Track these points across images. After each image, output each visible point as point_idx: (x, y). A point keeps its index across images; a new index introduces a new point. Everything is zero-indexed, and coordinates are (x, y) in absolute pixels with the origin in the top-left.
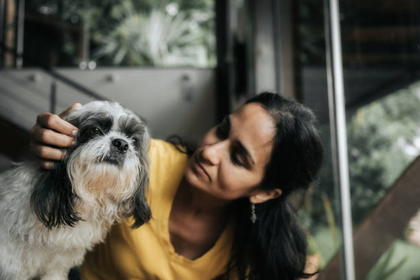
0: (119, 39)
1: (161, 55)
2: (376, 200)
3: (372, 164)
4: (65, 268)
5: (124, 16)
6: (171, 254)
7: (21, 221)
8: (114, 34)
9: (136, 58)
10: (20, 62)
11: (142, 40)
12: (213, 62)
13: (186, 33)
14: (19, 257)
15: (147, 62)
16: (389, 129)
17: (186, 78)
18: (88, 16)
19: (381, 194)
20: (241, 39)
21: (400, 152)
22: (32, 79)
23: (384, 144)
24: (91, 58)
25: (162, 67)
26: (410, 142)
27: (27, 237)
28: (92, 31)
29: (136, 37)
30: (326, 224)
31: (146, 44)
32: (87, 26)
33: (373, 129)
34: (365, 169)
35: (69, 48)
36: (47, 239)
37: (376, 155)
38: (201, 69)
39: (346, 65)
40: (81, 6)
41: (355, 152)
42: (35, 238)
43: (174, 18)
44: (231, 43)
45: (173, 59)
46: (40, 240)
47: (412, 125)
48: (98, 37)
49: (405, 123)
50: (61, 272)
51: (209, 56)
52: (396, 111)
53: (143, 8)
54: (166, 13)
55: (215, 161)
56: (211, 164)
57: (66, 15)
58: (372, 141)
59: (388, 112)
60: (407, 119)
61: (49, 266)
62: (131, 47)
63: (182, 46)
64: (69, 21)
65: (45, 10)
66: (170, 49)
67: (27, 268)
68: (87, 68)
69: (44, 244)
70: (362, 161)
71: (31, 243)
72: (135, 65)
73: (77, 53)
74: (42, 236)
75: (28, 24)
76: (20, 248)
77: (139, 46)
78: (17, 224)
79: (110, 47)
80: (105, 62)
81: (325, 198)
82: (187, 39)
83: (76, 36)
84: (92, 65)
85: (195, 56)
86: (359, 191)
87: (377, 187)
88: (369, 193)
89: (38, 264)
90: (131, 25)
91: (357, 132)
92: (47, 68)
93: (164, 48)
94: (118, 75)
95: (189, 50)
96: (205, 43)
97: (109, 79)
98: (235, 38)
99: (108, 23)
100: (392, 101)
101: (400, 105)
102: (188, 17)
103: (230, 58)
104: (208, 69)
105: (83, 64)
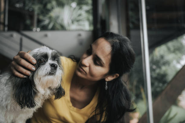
0: (50, 18)
1: (69, 25)
2: (164, 88)
3: (162, 72)
4: (24, 120)
5: (53, 8)
6: (70, 107)
7: (4, 100)
8: (48, 16)
9: (58, 26)
10: (6, 29)
11: (61, 18)
12: (92, 28)
13: (80, 15)
14: (4, 115)
15: (63, 28)
16: (169, 57)
17: (80, 35)
18: (37, 8)
19: (166, 85)
20: (103, 18)
21: (174, 67)
22: (12, 36)
23: (167, 63)
24: (38, 26)
25: (70, 30)
26: (178, 62)
27: (7, 107)
28: (38, 15)
29: (58, 17)
30: (142, 99)
31: (62, 20)
32: (36, 13)
33: (162, 57)
34: (158, 74)
35: (28, 22)
36: (16, 108)
37: (164, 68)
38: (86, 31)
39: (149, 29)
40: (33, 4)
41: (154, 67)
42: (10, 107)
43: (75, 9)
44: (99, 19)
45: (74, 27)
46: (13, 108)
47: (179, 55)
48: (41, 17)
49: (176, 54)
50: (23, 121)
51: (90, 25)
52: (172, 49)
53: (61, 5)
54: (71, 7)
55: (87, 65)
56: (86, 66)
57: (27, 8)
58: (162, 62)
59: (169, 49)
60: (177, 52)
61: (17, 119)
62: (56, 22)
63: (78, 21)
64: (28, 10)
65: (18, 5)
66: (73, 22)
67: (7, 120)
68: (36, 31)
69: (15, 110)
70: (158, 71)
71: (9, 110)
72: (58, 30)
73: (32, 24)
74: (14, 107)
75: (10, 12)
76: (4, 111)
77: (59, 21)
78: (2, 102)
79: (46, 22)
80: (44, 28)
81: (141, 87)
82: (80, 18)
83: (32, 17)
84: (38, 29)
85: (84, 25)
86: (156, 84)
87: (164, 82)
88: (161, 85)
89: (12, 118)
90: (56, 12)
91: (155, 58)
92: (18, 31)
93: (70, 22)
94: (50, 34)
95: (81, 23)
96: (88, 20)
97: (46, 36)
98: (101, 17)
99: (45, 11)
100: (171, 44)
101: (174, 46)
102: (80, 8)
103: (99, 26)
104: (90, 31)
105: (34, 29)
